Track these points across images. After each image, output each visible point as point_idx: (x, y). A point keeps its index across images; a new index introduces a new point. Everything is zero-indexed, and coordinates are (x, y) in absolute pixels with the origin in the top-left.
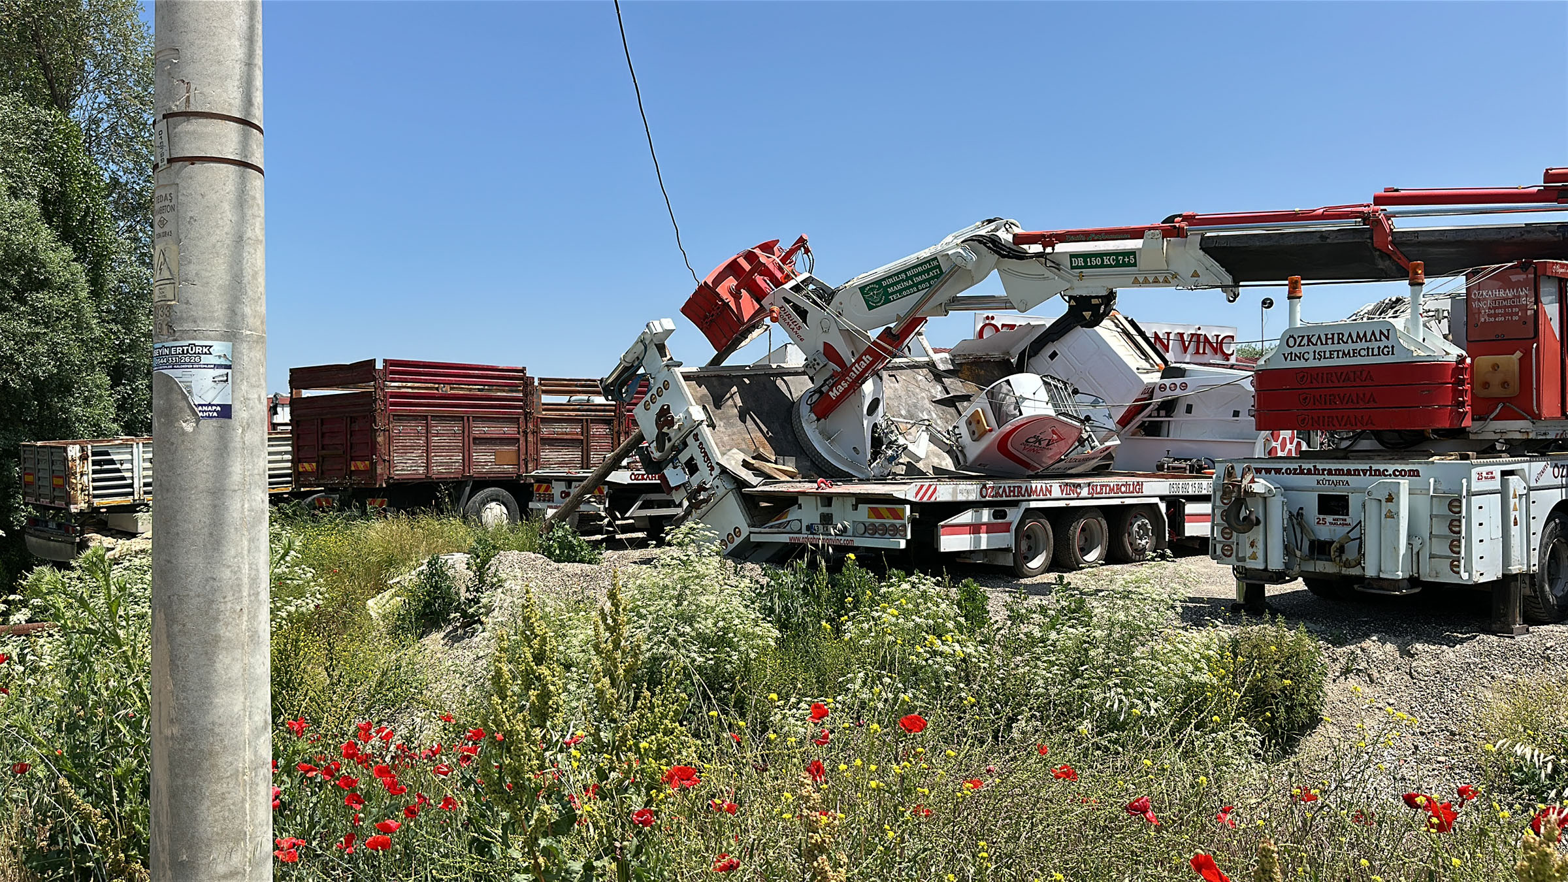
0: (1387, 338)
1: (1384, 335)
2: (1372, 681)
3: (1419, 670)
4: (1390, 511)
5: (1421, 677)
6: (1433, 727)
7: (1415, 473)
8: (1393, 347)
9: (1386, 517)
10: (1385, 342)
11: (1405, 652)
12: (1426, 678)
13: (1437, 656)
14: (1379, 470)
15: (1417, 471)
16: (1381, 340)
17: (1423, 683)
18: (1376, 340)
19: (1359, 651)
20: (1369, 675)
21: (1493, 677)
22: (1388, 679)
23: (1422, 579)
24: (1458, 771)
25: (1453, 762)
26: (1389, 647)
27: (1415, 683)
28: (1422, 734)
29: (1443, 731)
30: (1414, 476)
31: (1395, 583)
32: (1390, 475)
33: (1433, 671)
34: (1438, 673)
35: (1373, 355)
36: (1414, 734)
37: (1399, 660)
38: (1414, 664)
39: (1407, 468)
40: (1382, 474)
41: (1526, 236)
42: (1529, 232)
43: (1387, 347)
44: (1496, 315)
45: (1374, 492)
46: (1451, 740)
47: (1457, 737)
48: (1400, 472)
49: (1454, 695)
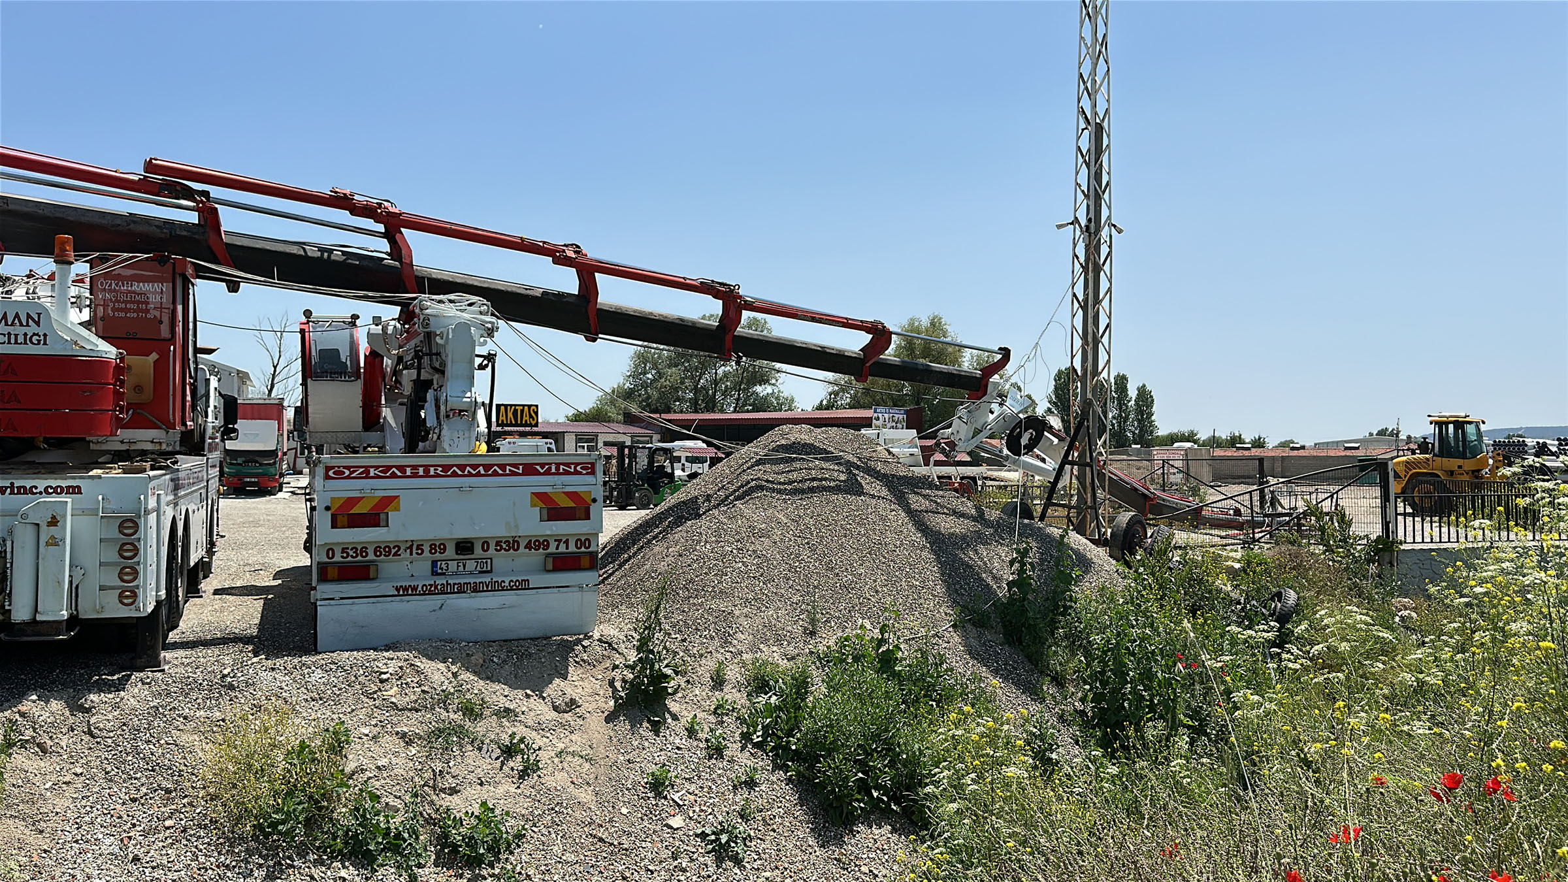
0: (38, 323)
1: (33, 320)
2: (44, 751)
3: (101, 726)
4: (53, 537)
5: (105, 734)
6: (144, 790)
7: (76, 490)
8: (45, 335)
9: (47, 544)
10: (33, 328)
11: (77, 707)
12: (112, 734)
13: (116, 707)
14: (24, 487)
15: (79, 487)
16: (28, 325)
17: (110, 741)
18: (21, 325)
19: (17, 717)
20: (39, 745)
21: (185, 718)
22: (63, 744)
23: (81, 616)
24: (192, 832)
25: (183, 822)
26: (56, 705)
27: (97, 743)
28: (134, 800)
29: (155, 791)
30: (74, 493)
31: (55, 625)
32: (41, 493)
33: (118, 724)
34: (124, 724)
35: (16, 343)
36: (124, 803)
37: (71, 720)
38: (93, 720)
39: (64, 483)
40: (30, 491)
41: (132, 226)
42: (135, 222)
43: (37, 334)
44: (126, 310)
45: (31, 514)
46: (168, 799)
47: (174, 794)
48: (55, 489)
49: (152, 747)
